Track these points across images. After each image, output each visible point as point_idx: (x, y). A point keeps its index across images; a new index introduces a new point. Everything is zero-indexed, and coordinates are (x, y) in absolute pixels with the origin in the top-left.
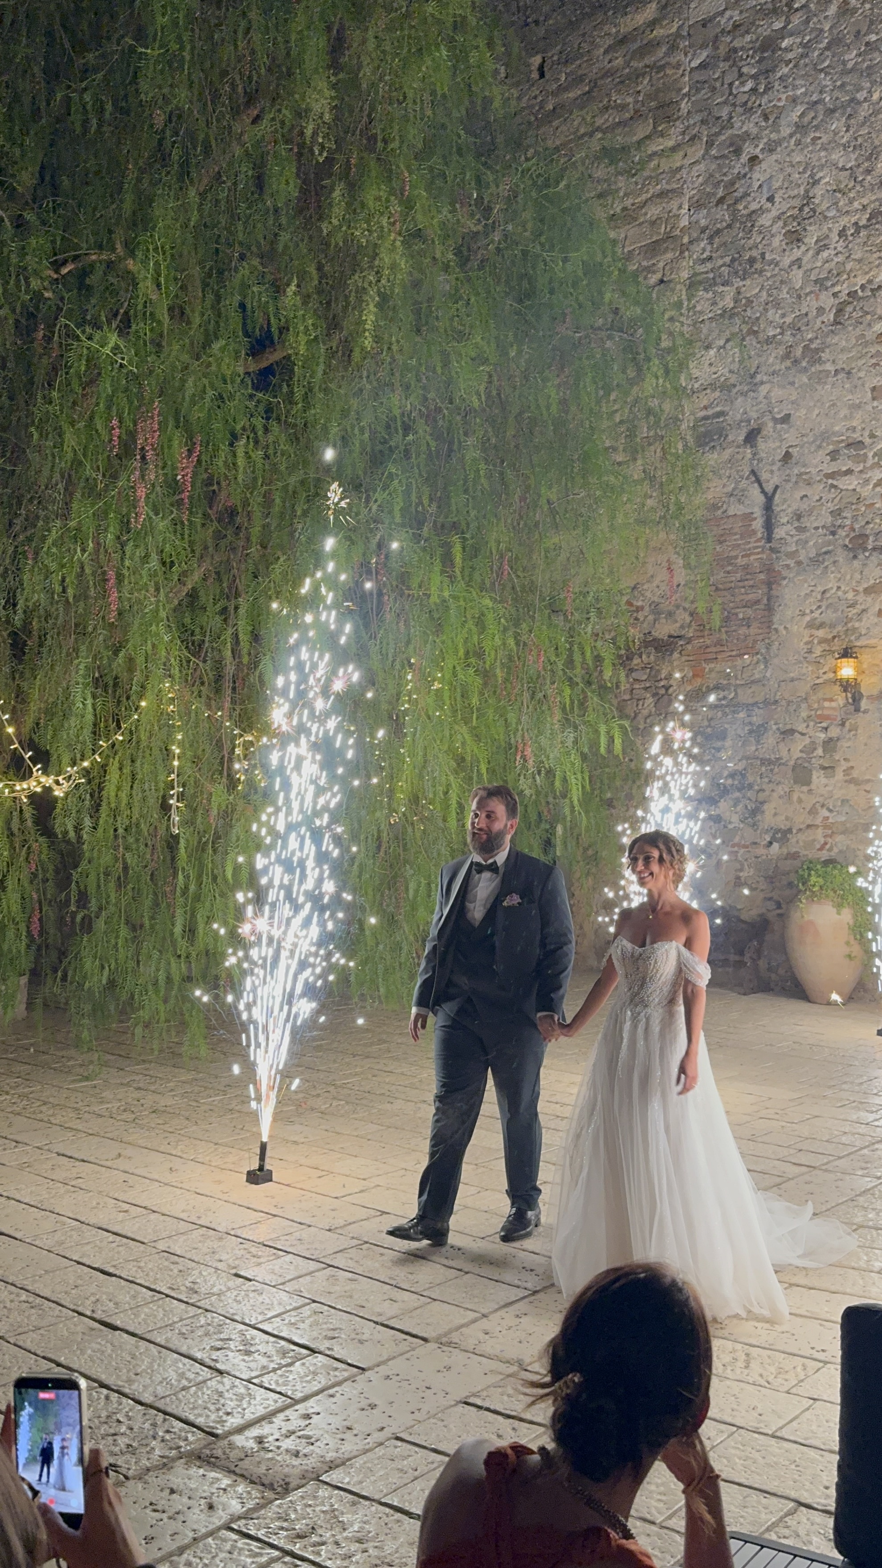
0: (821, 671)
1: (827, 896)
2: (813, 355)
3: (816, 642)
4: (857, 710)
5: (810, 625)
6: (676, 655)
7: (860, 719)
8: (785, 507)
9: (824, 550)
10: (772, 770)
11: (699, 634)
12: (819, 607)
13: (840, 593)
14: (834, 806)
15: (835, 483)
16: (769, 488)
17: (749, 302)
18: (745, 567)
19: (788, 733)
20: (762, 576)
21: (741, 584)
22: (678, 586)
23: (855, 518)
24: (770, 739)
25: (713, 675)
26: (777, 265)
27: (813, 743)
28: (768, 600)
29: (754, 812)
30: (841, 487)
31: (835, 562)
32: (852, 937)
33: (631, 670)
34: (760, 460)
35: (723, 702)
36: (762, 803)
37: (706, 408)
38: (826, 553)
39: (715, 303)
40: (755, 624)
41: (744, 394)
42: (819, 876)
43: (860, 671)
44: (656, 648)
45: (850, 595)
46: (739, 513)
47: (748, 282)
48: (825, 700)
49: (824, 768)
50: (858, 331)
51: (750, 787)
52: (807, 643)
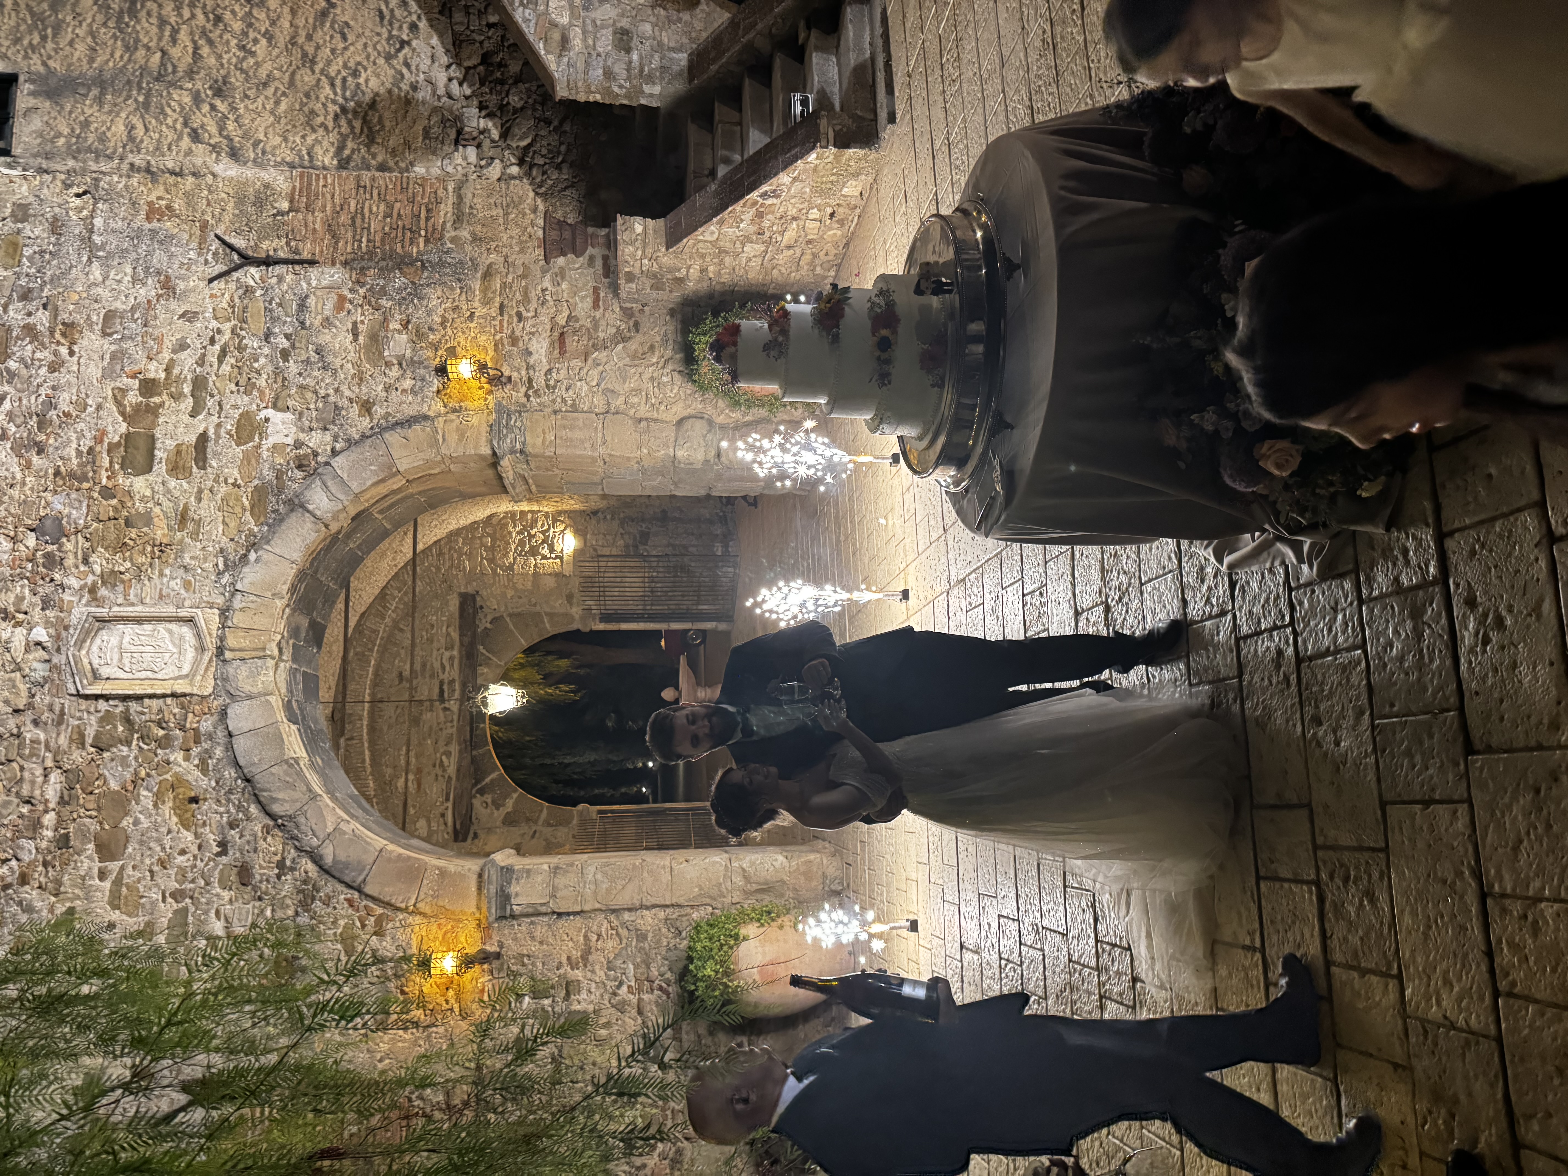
1: (728, 954)
4: (498, 956)
14: (615, 979)
43: (449, 950)
49: (568, 994)
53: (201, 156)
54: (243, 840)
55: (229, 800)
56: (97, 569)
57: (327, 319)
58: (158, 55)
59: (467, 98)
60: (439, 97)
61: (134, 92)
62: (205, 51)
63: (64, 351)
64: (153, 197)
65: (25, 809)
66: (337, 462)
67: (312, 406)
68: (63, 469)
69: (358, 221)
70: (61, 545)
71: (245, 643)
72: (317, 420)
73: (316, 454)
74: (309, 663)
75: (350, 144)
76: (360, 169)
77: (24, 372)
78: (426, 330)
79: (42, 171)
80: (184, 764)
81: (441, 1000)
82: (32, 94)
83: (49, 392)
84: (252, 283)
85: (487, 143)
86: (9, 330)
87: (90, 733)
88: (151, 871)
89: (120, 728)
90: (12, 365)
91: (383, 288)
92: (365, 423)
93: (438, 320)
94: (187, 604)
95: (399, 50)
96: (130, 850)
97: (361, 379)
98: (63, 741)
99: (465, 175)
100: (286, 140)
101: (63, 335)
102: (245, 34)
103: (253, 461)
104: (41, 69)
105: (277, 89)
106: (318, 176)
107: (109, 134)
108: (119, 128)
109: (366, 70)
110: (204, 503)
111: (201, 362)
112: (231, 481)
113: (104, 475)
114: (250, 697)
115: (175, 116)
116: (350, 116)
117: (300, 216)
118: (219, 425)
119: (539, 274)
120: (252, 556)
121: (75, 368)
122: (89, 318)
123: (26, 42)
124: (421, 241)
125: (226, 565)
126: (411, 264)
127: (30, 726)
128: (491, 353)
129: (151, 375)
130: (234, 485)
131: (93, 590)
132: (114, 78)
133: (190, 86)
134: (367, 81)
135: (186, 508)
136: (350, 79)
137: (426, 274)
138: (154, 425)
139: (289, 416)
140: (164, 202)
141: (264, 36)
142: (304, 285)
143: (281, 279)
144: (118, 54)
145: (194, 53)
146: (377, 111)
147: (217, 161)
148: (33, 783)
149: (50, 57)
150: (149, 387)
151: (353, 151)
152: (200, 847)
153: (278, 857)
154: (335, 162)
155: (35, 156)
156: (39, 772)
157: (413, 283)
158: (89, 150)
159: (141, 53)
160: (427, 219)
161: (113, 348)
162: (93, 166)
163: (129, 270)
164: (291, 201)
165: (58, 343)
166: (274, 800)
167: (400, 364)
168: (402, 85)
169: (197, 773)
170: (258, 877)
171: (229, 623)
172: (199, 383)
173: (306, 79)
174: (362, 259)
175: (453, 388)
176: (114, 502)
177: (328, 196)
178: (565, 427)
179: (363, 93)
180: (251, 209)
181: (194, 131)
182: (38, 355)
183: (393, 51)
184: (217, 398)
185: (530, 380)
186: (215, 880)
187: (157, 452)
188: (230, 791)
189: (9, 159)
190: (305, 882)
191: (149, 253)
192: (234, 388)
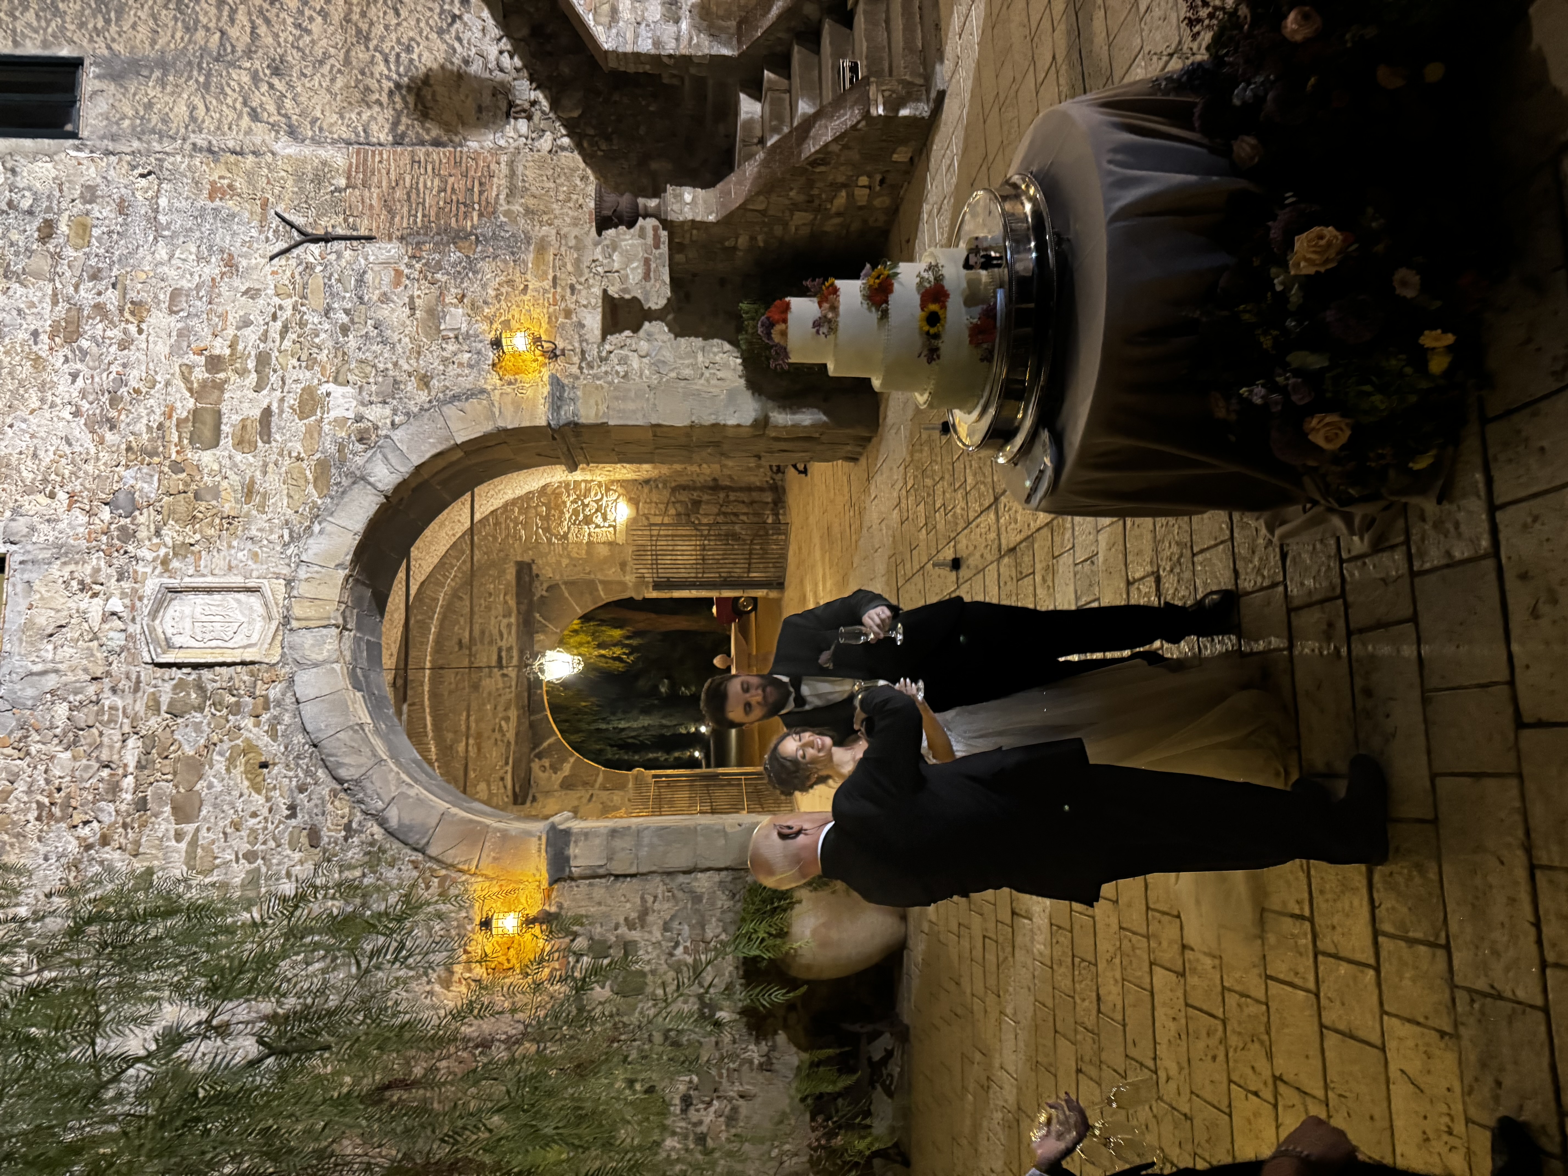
14: (671, 940)
43: (509, 911)
49: (626, 955)
53: (261, 135)
54: (312, 803)
55: (298, 765)
56: (169, 541)
57: (385, 294)
58: (218, 35)
59: (518, 70)
60: (491, 71)
61: (195, 73)
62: (262, 30)
63: (133, 329)
64: (215, 177)
65: (105, 773)
66: (398, 435)
67: (372, 380)
68: (134, 444)
69: (413, 196)
70: (134, 518)
71: (311, 613)
72: (377, 394)
73: (376, 428)
74: (372, 633)
75: (404, 120)
76: (413, 144)
77: (94, 349)
78: (481, 303)
79: (108, 153)
80: (255, 730)
81: (502, 959)
82: (98, 77)
83: (120, 369)
84: (311, 260)
85: (537, 116)
86: (80, 309)
87: (165, 700)
88: (225, 833)
89: (194, 696)
90: (85, 343)
91: (439, 262)
92: (423, 397)
93: (492, 293)
94: (255, 574)
95: (450, 25)
96: (204, 812)
97: (419, 353)
98: (140, 707)
99: (517, 148)
100: (342, 117)
101: (132, 313)
102: (301, 12)
103: (316, 435)
104: (106, 52)
105: (333, 66)
106: (373, 152)
107: (171, 115)
108: (182, 109)
109: (418, 44)
110: (270, 477)
111: (264, 338)
112: (294, 454)
113: (174, 450)
114: (316, 665)
115: (236, 95)
116: (404, 92)
117: (357, 192)
118: (282, 400)
119: (591, 247)
120: (316, 528)
121: (144, 346)
122: (156, 296)
123: (90, 26)
124: (475, 215)
125: (291, 536)
126: (466, 238)
127: (107, 693)
128: (545, 326)
129: (217, 352)
130: (298, 459)
131: (165, 562)
132: (176, 59)
133: (248, 65)
134: (420, 56)
135: (252, 482)
136: (403, 55)
137: (479, 248)
138: (220, 400)
139: (348, 389)
140: (226, 182)
141: (319, 13)
142: (363, 262)
143: (339, 255)
144: (178, 35)
145: (252, 32)
146: (430, 86)
147: (277, 139)
148: (111, 747)
149: (113, 40)
150: (214, 363)
151: (408, 126)
152: (270, 810)
153: (346, 820)
154: (390, 138)
155: (102, 138)
156: (117, 737)
157: (468, 257)
158: (153, 131)
159: (201, 34)
160: (481, 193)
161: (180, 325)
162: (157, 147)
163: (194, 249)
164: (348, 178)
165: (127, 322)
166: (340, 765)
167: (456, 338)
168: (455, 60)
169: (266, 739)
170: (326, 840)
171: (295, 593)
172: (263, 360)
173: (361, 55)
174: (418, 233)
175: (508, 361)
176: (183, 476)
177: (384, 172)
178: (617, 398)
179: (416, 68)
180: (309, 187)
181: (254, 110)
182: (109, 333)
183: (445, 26)
184: (280, 373)
185: (583, 352)
186: (285, 840)
187: (223, 427)
188: (298, 757)
189: (77, 142)
190: (372, 844)
191: (212, 232)
192: (297, 364)
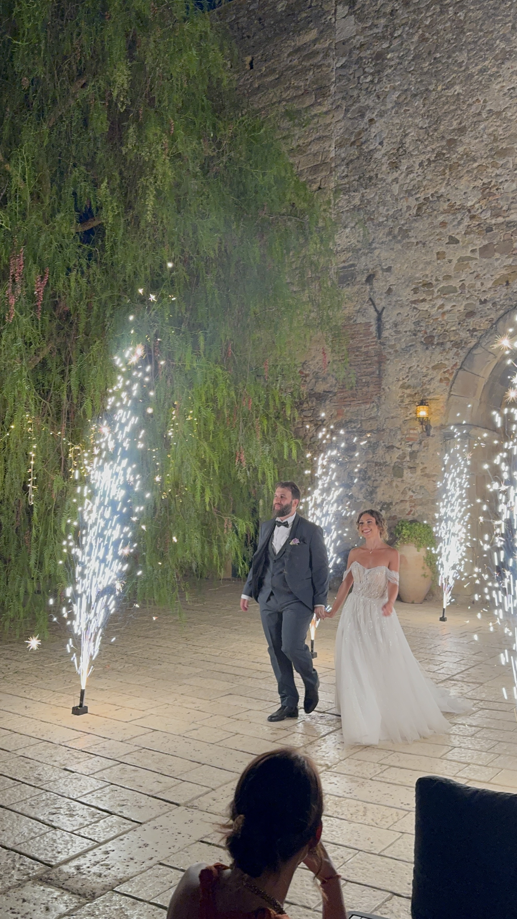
0: (409, 413)
1: (412, 541)
2: (405, 233)
3: (405, 396)
4: (428, 435)
5: (403, 387)
6: (328, 402)
7: (430, 441)
8: (389, 318)
9: (410, 344)
10: (381, 469)
11: (340, 390)
12: (407, 376)
13: (419, 369)
14: (416, 490)
15: (416, 306)
16: (379, 309)
17: (369, 202)
18: (366, 353)
19: (390, 448)
20: (376, 359)
21: (364, 362)
22: (329, 362)
23: (427, 326)
24: (380, 451)
25: (349, 414)
26: (384, 181)
27: (404, 453)
28: (379, 372)
29: (372, 493)
30: (419, 308)
31: (416, 351)
32: (426, 564)
33: (303, 411)
34: (375, 292)
35: (354, 430)
36: (376, 487)
37: (344, 262)
38: (411, 346)
39: (349, 202)
40: (372, 386)
41: (366, 254)
42: (407, 529)
43: (430, 413)
44: (316, 398)
45: (424, 370)
46: (363, 322)
47: (368, 191)
48: (411, 429)
49: (411, 468)
50: (430, 220)
51: (369, 478)
52: (401, 397)
54: (487, 310)
55: (506, 299)
65: (505, 208)
88: (474, 272)
96: (484, 260)
152: (484, 291)
153: (478, 328)
170: (469, 321)
186: (469, 301)
188: (511, 299)
190: (466, 343)
